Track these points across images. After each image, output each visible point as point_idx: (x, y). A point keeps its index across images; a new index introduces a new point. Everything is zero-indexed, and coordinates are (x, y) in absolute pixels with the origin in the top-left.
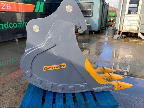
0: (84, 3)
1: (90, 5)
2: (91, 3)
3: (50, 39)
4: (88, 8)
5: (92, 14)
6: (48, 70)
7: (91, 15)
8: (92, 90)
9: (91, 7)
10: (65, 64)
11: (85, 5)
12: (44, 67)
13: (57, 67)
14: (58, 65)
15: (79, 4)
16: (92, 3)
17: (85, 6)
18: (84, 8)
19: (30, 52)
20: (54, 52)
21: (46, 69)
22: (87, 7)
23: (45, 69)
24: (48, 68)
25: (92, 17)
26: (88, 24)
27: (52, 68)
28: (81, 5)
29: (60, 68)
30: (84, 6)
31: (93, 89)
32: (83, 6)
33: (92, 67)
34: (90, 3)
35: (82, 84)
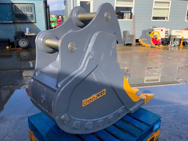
0: (20, 4)
1: (29, 7)
2: (31, 5)
3: (92, 59)
4: (27, 12)
5: (35, 19)
6: (88, 103)
7: (33, 21)
8: (128, 112)
9: (31, 9)
10: (105, 90)
11: (22, 6)
12: (83, 101)
13: (97, 96)
14: (98, 93)
15: (12, 5)
16: (33, 5)
17: (23, 8)
18: (21, 12)
19: (66, 85)
20: (94, 77)
21: (85, 103)
22: (26, 10)
23: (84, 105)
24: (87, 101)
25: (36, 23)
26: (32, 33)
27: (92, 100)
28: (15, 6)
29: (100, 96)
30: (21, 8)
31: (130, 111)
32: (19, 7)
33: (130, 85)
34: (29, 4)
35: (120, 109)
